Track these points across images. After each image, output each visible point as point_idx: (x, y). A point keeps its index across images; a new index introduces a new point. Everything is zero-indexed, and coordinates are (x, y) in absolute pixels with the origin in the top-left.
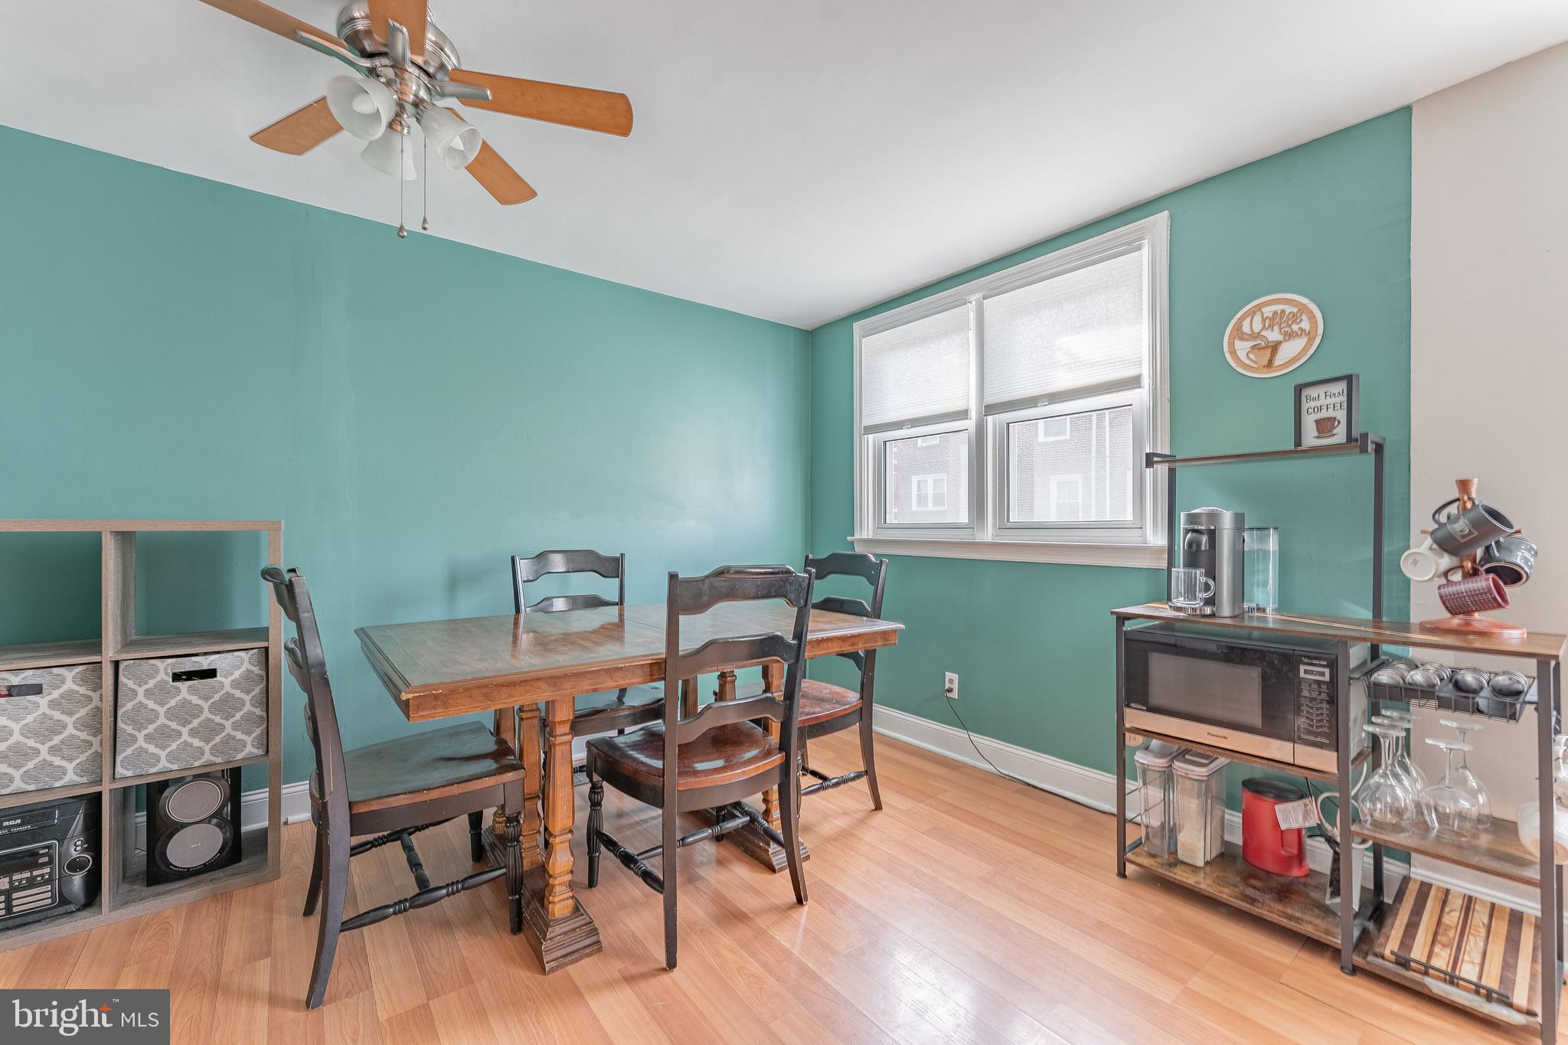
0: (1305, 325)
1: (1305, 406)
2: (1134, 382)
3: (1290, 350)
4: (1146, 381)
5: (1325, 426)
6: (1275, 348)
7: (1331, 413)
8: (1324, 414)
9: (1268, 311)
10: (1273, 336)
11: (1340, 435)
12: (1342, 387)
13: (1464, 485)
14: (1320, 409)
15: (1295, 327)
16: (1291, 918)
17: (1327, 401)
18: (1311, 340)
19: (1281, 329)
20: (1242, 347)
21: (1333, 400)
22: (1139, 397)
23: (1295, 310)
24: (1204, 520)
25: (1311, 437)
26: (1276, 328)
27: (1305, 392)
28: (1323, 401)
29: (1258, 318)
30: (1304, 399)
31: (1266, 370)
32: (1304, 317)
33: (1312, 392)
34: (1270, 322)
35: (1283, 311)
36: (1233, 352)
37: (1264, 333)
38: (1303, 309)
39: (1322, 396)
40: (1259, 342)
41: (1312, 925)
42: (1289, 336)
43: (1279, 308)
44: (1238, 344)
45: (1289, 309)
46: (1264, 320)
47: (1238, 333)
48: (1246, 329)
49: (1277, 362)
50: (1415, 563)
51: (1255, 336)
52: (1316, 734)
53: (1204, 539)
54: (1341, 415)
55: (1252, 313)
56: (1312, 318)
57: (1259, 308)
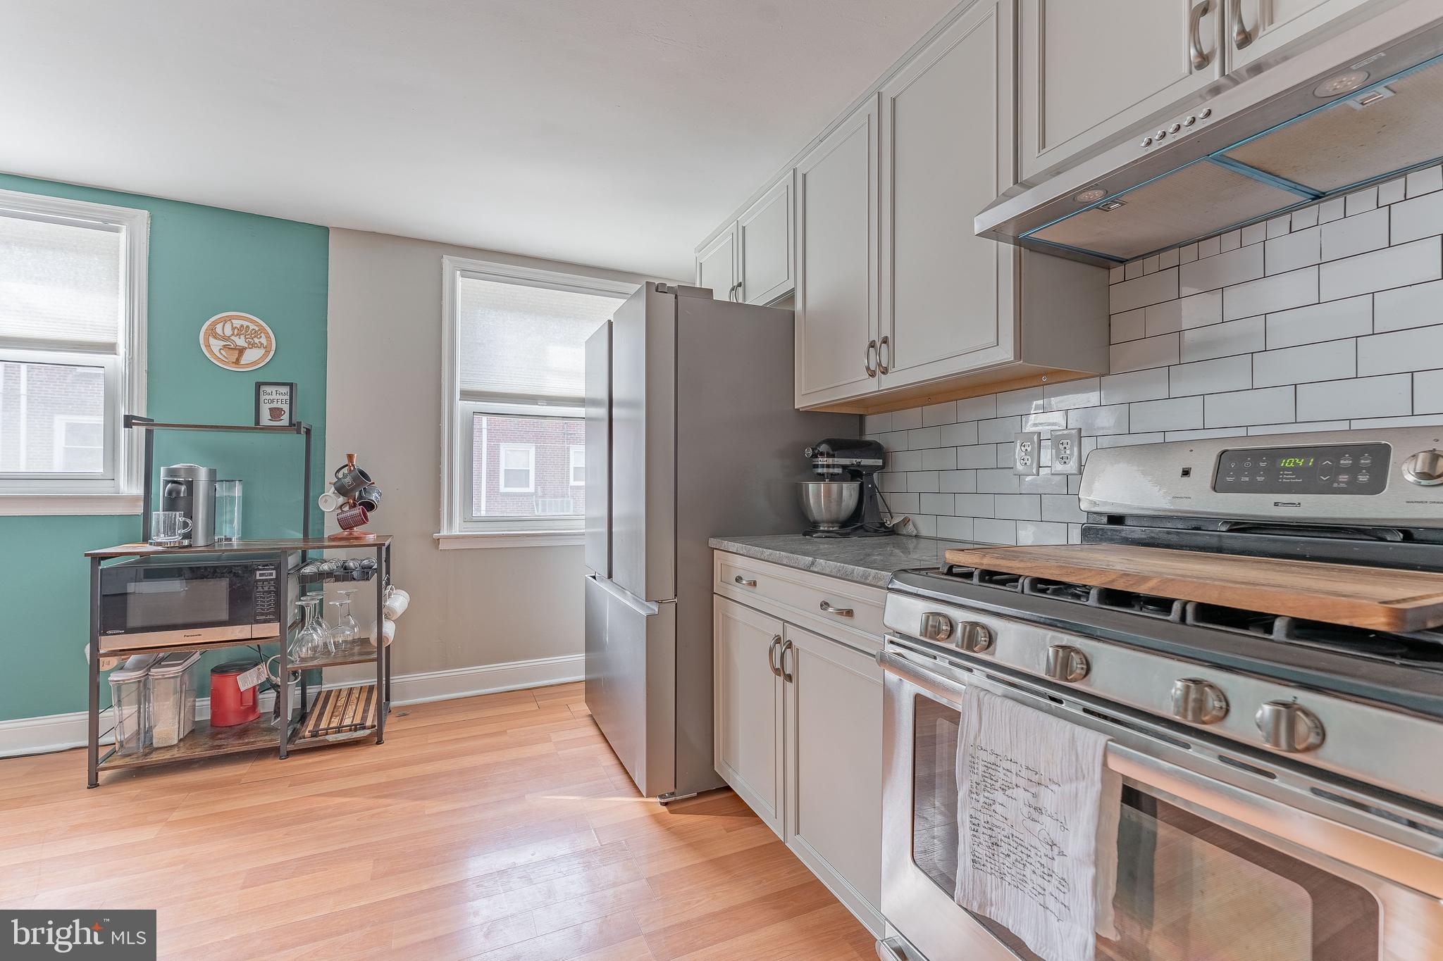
0: (264, 341)
1: (262, 397)
2: (110, 348)
3: (251, 356)
4: (122, 349)
5: (276, 413)
6: (241, 351)
7: (279, 405)
8: (274, 405)
9: (237, 323)
10: (241, 342)
11: (285, 421)
12: (286, 390)
13: (350, 457)
14: (272, 401)
15: (256, 340)
17: (276, 397)
18: (268, 352)
19: (246, 339)
20: (216, 345)
21: (281, 397)
22: (117, 362)
23: (257, 329)
24: (182, 473)
25: (266, 419)
26: (242, 337)
27: (263, 388)
28: (274, 396)
29: (228, 326)
30: (261, 393)
31: (234, 365)
32: (262, 335)
33: (268, 389)
34: (240, 331)
35: (248, 327)
36: (208, 346)
37: (233, 338)
38: (262, 330)
39: (274, 393)
40: (229, 343)
41: (262, 742)
42: (253, 345)
43: (245, 323)
44: (212, 341)
45: (252, 327)
46: (233, 329)
47: (212, 332)
48: (219, 329)
49: (242, 362)
50: (326, 501)
51: (225, 338)
52: (266, 614)
53: (183, 488)
54: (286, 407)
55: (225, 321)
56: (268, 337)
57: (230, 319)
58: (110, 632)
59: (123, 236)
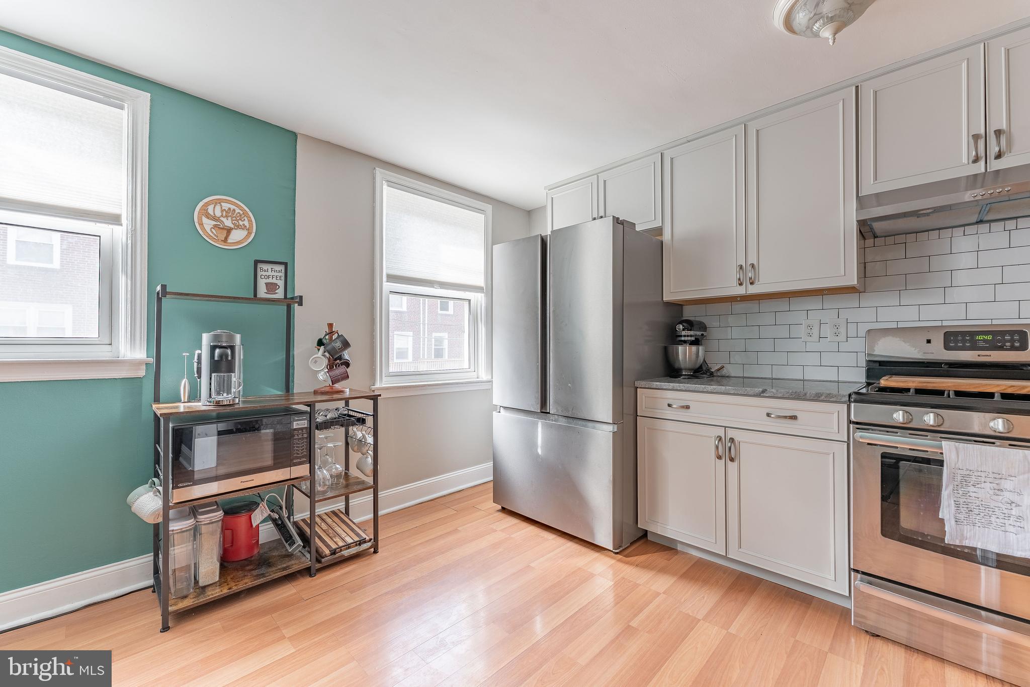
0: (246, 223)
1: (259, 273)
2: (115, 219)
3: (237, 236)
4: (124, 221)
5: (271, 287)
6: (229, 231)
7: (274, 281)
8: (270, 280)
9: (226, 206)
10: (228, 223)
11: (280, 294)
12: (282, 268)
13: (330, 326)
14: (268, 277)
15: (241, 223)
16: (284, 569)
17: (272, 274)
18: (249, 233)
19: (232, 220)
20: (208, 224)
21: (276, 274)
22: (119, 234)
23: (241, 213)
24: (224, 339)
25: (262, 292)
26: (229, 218)
27: (260, 265)
28: (270, 273)
29: (218, 208)
30: (259, 270)
31: (223, 243)
32: (246, 218)
33: (265, 266)
34: (228, 213)
35: (234, 210)
36: (201, 224)
37: (222, 219)
38: (245, 213)
39: (270, 270)
40: (219, 223)
41: (296, 566)
42: (238, 227)
43: (232, 207)
44: (205, 220)
45: (238, 211)
46: (222, 211)
47: (205, 213)
48: (210, 209)
49: (229, 241)
50: (316, 362)
51: (214, 218)
52: (300, 458)
53: (229, 351)
54: (281, 283)
55: (216, 203)
56: (250, 221)
57: (219, 202)
58: (180, 485)
59: (125, 113)
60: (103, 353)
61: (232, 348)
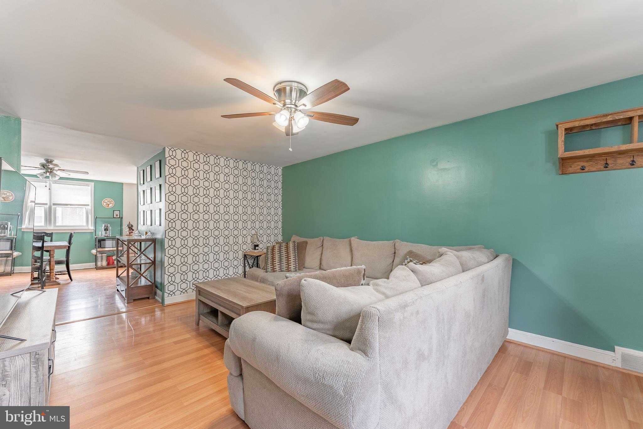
0: (112, 203)
2: (88, 205)
3: (110, 205)
4: (90, 205)
5: (117, 215)
6: (109, 205)
8: (117, 214)
9: (108, 200)
10: (109, 203)
11: (119, 216)
12: (119, 211)
13: (130, 222)
17: (117, 213)
20: (105, 204)
22: (89, 207)
24: (106, 225)
25: (115, 216)
29: (107, 201)
30: (114, 212)
33: (116, 211)
34: (108, 201)
35: (110, 200)
36: (103, 204)
38: (112, 201)
40: (107, 203)
42: (111, 204)
47: (104, 202)
49: (109, 206)
54: (119, 214)
55: (106, 200)
56: (113, 202)
58: (100, 248)
59: (90, 187)
60: (86, 228)
61: (108, 227)
